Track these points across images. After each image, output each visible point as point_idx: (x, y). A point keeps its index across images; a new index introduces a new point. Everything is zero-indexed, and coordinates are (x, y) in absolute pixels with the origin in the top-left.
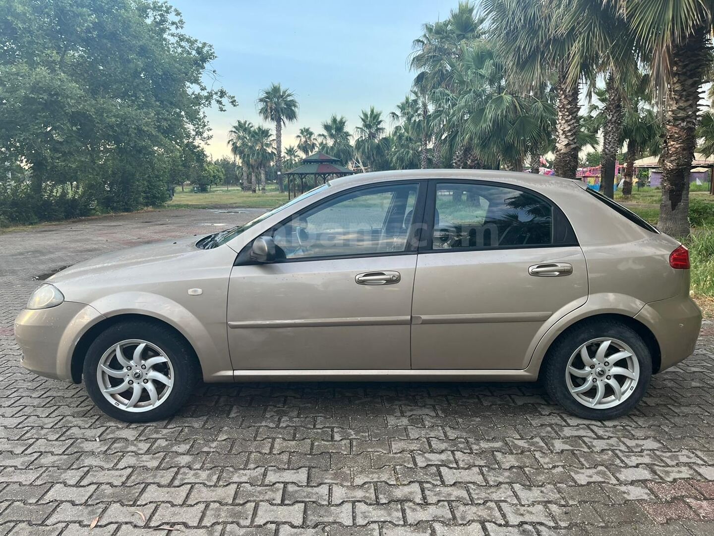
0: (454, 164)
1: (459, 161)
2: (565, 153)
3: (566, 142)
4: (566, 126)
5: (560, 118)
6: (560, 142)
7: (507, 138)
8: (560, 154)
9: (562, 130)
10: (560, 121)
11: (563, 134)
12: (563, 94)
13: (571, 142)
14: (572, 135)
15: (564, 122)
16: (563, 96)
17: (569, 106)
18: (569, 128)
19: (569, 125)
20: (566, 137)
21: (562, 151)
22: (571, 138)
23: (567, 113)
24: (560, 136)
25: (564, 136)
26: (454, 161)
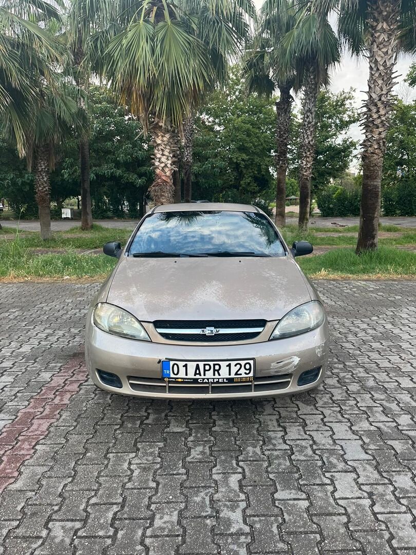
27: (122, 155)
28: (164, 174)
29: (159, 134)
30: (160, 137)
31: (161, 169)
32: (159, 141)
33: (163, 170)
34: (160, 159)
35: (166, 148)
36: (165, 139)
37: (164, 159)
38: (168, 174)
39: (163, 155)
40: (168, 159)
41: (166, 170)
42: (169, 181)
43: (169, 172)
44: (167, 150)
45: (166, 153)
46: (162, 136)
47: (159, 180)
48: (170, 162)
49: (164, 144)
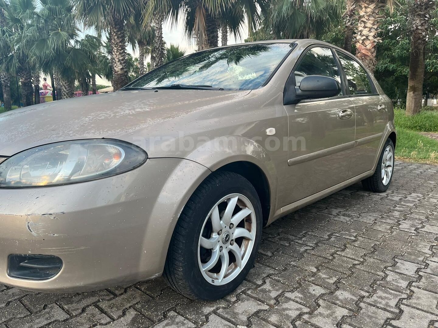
0: (3, 82)
1: (7, 80)
2: (121, 74)
3: (121, 67)
4: (120, 56)
5: (116, 51)
6: (117, 66)
7: (65, 62)
8: (118, 74)
9: (118, 59)
10: (115, 53)
11: (118, 62)
12: (116, 35)
13: (124, 68)
14: (124, 63)
15: (118, 54)
16: (116, 37)
17: (121, 44)
18: (122, 58)
19: (122, 56)
20: (121, 64)
21: (119, 73)
22: (124, 65)
23: (120, 48)
24: (117, 62)
25: (119, 63)
26: (2, 80)
27: (397, 51)
28: (363, 47)
29: (363, 6)
30: (364, 9)
31: (361, 42)
32: (362, 13)
33: (363, 43)
34: (361, 31)
35: (368, 20)
36: (369, 10)
37: (365, 32)
38: (369, 46)
39: (365, 27)
40: (370, 31)
41: (367, 43)
42: (369, 54)
43: (370, 45)
44: (370, 22)
45: (369, 25)
46: (366, 7)
47: (359, 54)
48: (372, 34)
49: (367, 16)
